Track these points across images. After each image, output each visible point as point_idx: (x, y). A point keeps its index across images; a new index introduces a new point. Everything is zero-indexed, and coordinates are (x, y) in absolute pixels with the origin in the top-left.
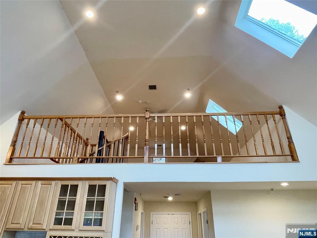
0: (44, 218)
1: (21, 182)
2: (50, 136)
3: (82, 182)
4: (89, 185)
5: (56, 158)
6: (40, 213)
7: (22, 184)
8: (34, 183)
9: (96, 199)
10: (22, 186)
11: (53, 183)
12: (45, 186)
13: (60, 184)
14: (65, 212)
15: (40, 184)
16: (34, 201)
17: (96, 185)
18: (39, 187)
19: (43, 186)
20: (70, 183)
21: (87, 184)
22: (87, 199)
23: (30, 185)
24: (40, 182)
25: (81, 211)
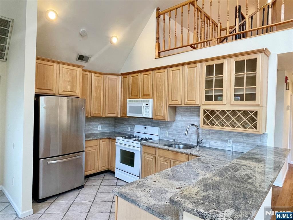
0: (196, 96)
1: (171, 69)
2: (179, 26)
3: (227, 59)
4: (236, 62)
5: (194, 44)
6: (191, 92)
7: (172, 71)
8: (181, 67)
9: (245, 75)
10: (172, 72)
11: (198, 65)
12: (192, 69)
13: (204, 65)
14: (214, 90)
15: (187, 67)
16: (184, 83)
17: (244, 60)
18: (186, 71)
19: (189, 69)
20: (214, 63)
21: (233, 61)
22: (235, 75)
23: (178, 71)
24: (186, 67)
25: (230, 87)
